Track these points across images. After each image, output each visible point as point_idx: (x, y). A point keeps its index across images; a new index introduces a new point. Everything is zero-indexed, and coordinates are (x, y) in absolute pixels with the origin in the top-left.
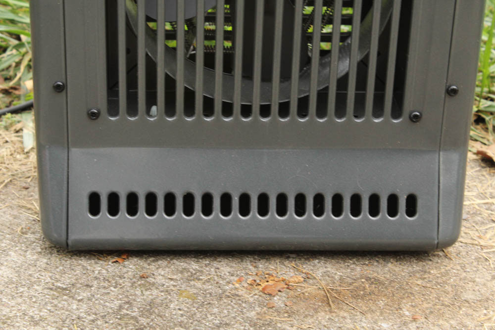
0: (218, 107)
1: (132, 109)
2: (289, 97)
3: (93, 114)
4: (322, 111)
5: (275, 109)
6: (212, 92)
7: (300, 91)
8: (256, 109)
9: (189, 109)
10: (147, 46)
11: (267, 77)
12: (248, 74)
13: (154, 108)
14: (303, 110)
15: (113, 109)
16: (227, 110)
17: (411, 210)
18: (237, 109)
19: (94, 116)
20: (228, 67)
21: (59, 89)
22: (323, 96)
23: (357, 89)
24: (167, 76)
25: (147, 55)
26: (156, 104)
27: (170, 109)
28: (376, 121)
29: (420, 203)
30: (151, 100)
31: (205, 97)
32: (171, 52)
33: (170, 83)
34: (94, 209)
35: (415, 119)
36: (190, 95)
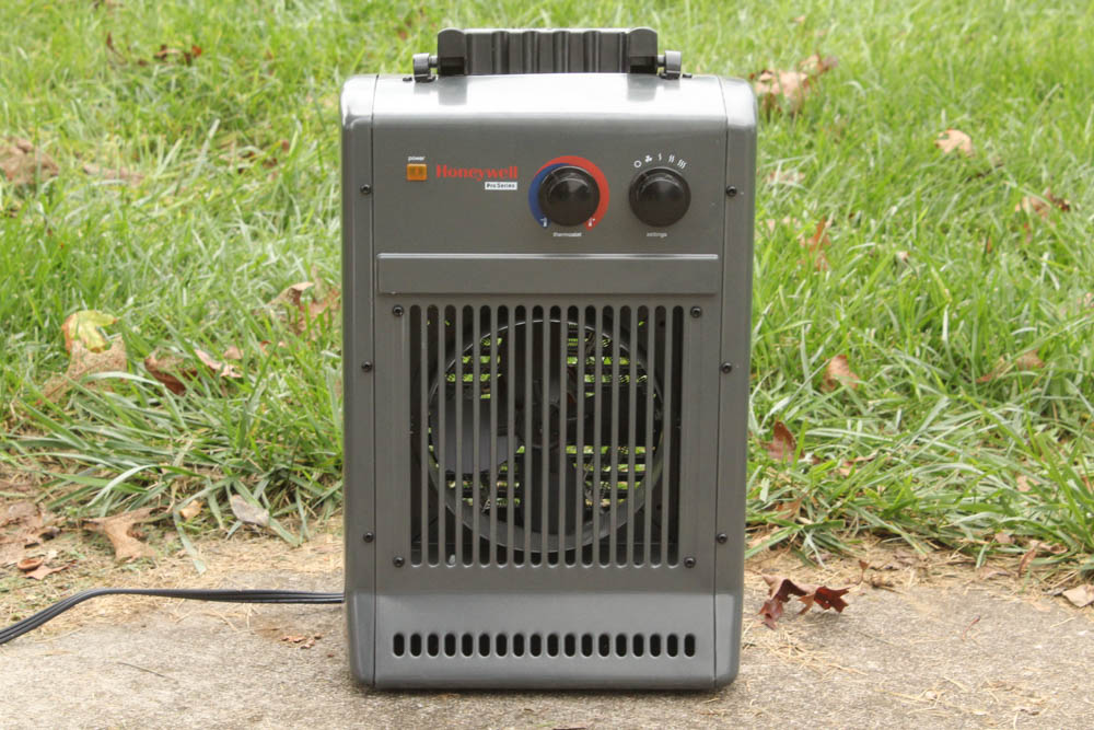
0: (510, 555)
1: (433, 557)
2: (574, 546)
3: (399, 561)
4: (604, 558)
5: (562, 557)
6: (505, 541)
7: (584, 540)
8: (545, 557)
9: (485, 558)
10: (446, 500)
11: (553, 531)
12: (536, 528)
13: (453, 557)
14: (587, 557)
15: (416, 558)
16: (519, 557)
17: (690, 650)
18: (527, 557)
19: (399, 564)
20: (519, 522)
21: (369, 539)
22: (605, 543)
23: (635, 541)
24: (465, 528)
25: (447, 508)
26: (454, 553)
27: (467, 557)
28: (654, 567)
29: (698, 645)
30: (450, 550)
31: (498, 546)
32: (467, 508)
33: (467, 533)
34: (399, 649)
35: (689, 564)
36: (485, 544)
